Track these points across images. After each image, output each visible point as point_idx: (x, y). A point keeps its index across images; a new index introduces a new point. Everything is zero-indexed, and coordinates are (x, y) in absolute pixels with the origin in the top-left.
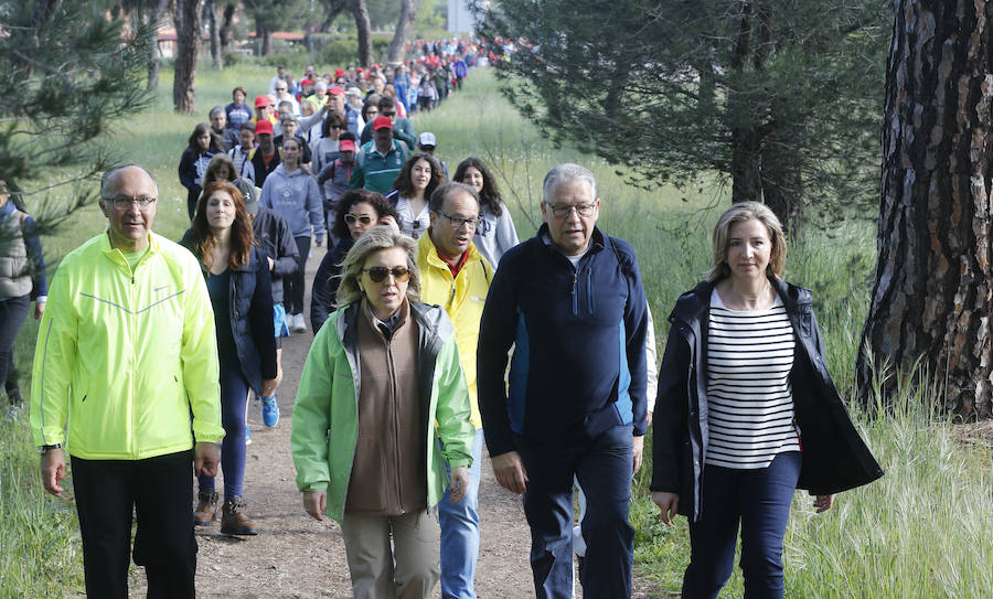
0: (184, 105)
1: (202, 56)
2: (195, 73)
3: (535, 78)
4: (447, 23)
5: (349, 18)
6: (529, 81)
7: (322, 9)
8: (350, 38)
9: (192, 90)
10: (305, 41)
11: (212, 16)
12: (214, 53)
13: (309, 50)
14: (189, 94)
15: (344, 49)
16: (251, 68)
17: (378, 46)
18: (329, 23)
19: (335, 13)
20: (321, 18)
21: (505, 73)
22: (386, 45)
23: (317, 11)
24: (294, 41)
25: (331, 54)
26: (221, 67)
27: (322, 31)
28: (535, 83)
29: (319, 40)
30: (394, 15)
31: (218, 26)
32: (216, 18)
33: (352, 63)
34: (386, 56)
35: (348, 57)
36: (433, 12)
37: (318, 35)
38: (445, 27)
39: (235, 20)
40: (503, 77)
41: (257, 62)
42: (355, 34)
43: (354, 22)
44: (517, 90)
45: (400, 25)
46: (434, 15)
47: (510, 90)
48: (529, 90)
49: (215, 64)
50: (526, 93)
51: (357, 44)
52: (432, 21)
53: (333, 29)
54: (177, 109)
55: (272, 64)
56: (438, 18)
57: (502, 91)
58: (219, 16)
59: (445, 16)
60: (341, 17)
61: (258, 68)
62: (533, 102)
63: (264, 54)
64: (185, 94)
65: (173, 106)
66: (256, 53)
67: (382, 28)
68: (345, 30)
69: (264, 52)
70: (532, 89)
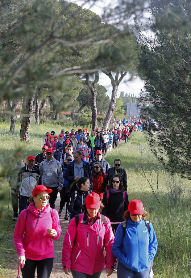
0: (24, 138)
1: (32, 119)
2: (29, 126)
3: (165, 146)
4: (126, 112)
5: (89, 108)
6: (163, 148)
7: (79, 104)
8: (89, 116)
9: (27, 133)
10: (71, 116)
11: (37, 104)
12: (36, 118)
13: (73, 119)
14: (26, 134)
15: (86, 120)
16: (50, 125)
17: (99, 120)
18: (81, 109)
19: (84, 105)
20: (78, 107)
21: (153, 144)
22: (102, 120)
23: (77, 104)
24: (67, 115)
25: (81, 122)
26: (39, 123)
27: (78, 113)
28: (165, 148)
29: (77, 116)
30: (106, 108)
31: (39, 108)
32: (38, 105)
33: (89, 126)
34: (102, 124)
35: (88, 123)
36: (120, 108)
37: (76, 114)
38: (125, 114)
39: (45, 105)
40: (152, 146)
41: (53, 123)
42: (91, 115)
43: (90, 109)
44: (157, 150)
45: (109, 112)
46: (121, 109)
47: (154, 150)
48: (162, 152)
49: (37, 122)
50: (161, 152)
51: (91, 118)
52: (120, 111)
53: (82, 111)
54: (21, 140)
55: (58, 124)
56: (123, 110)
57: (151, 150)
58: (39, 104)
59: (125, 109)
60: (86, 107)
61: (53, 125)
62: (164, 156)
63: (55, 119)
64: (25, 134)
65: (20, 139)
66: (52, 119)
67: (101, 112)
68: (87, 112)
69: (56, 119)
70: (163, 151)
